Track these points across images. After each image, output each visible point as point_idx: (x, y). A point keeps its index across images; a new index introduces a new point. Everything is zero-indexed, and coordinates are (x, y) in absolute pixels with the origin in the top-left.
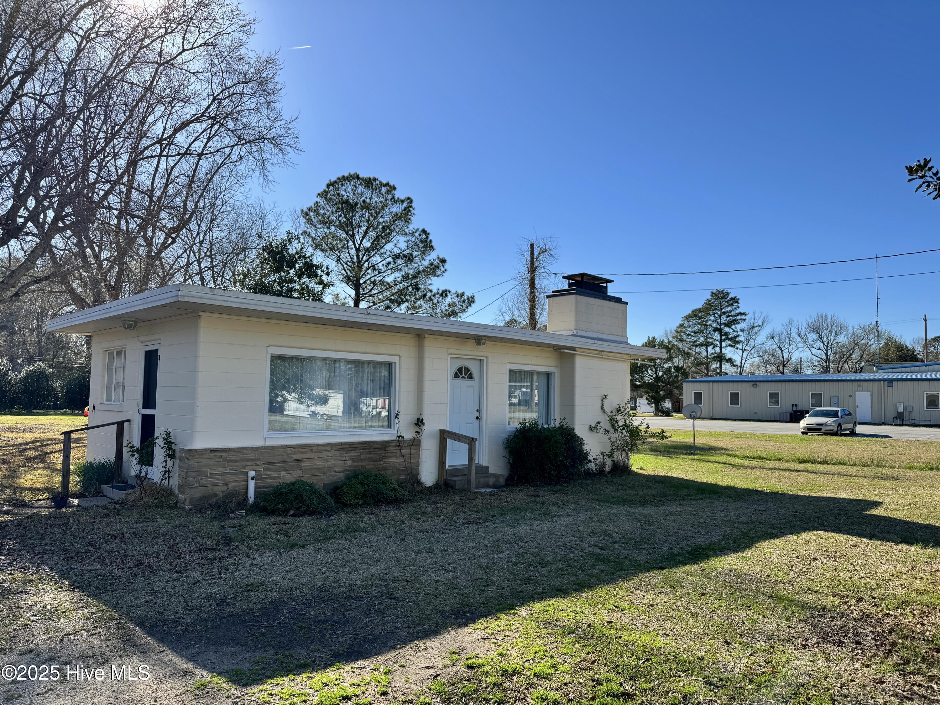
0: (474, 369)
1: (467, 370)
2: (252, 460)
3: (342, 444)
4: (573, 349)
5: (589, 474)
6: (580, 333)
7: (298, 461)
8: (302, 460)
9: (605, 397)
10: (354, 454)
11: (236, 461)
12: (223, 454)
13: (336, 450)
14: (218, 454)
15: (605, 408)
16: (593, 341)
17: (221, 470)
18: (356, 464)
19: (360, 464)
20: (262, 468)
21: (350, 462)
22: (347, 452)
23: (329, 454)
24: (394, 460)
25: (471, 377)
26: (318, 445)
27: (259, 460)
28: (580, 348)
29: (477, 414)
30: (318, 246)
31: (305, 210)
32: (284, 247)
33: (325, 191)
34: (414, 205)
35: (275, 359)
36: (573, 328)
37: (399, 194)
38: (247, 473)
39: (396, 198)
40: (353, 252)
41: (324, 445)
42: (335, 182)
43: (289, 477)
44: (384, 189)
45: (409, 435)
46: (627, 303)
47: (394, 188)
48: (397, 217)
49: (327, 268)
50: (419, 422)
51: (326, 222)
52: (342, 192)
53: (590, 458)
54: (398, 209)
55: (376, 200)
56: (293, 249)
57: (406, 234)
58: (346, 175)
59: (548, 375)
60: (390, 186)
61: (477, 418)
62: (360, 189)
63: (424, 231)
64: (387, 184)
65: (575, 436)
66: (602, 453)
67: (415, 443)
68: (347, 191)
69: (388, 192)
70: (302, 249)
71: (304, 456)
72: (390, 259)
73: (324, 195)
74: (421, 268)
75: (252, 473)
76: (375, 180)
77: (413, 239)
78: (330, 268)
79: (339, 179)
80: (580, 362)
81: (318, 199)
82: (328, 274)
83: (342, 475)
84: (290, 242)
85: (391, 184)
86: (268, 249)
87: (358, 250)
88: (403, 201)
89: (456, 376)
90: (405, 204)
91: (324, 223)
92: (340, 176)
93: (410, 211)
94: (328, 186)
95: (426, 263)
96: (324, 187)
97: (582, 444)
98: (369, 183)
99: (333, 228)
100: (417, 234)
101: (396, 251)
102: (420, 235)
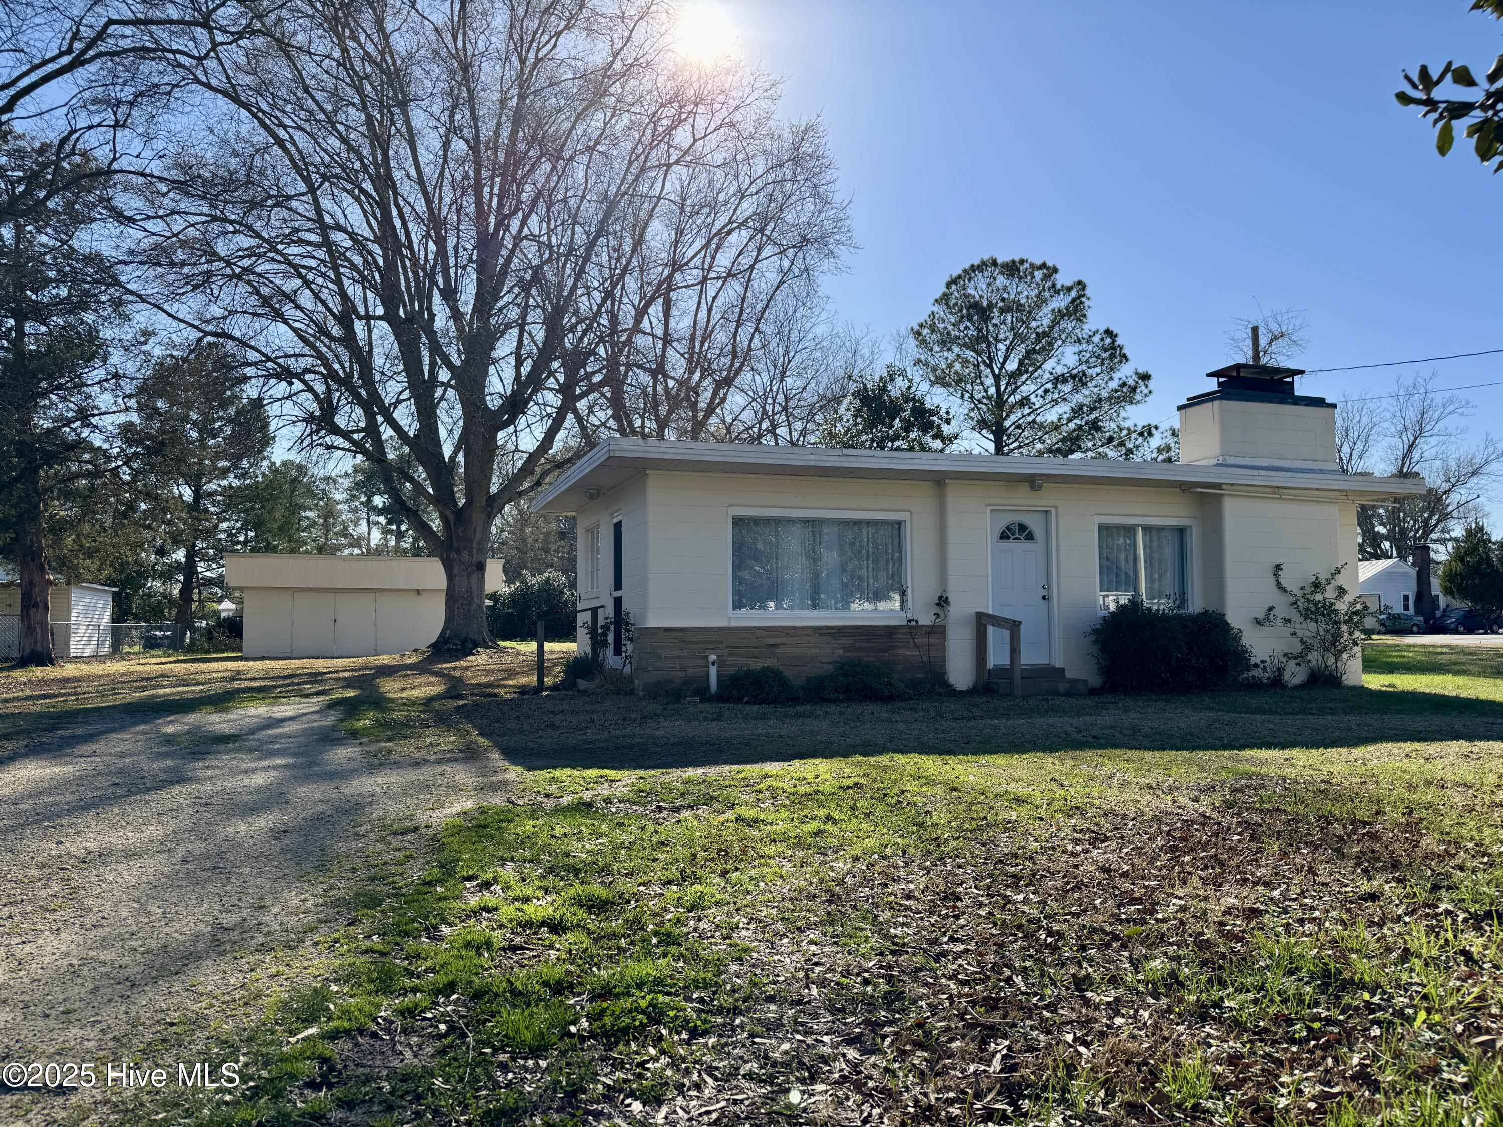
0: (1034, 524)
1: (1022, 528)
2: (713, 642)
3: (828, 627)
4: (1218, 486)
5: (1255, 686)
6: (1231, 461)
7: (770, 646)
8: (775, 646)
9: (1280, 566)
10: (845, 641)
11: (695, 643)
12: (680, 634)
13: (820, 635)
14: (673, 634)
15: (1282, 583)
16: (1256, 472)
17: (676, 653)
18: (849, 654)
19: (855, 654)
20: (725, 652)
21: (841, 651)
22: (835, 638)
23: (811, 640)
24: (904, 652)
25: (1030, 537)
26: (795, 628)
27: (722, 643)
28: (1232, 485)
29: (1044, 593)
30: (941, 381)
31: (916, 328)
32: (884, 390)
33: (945, 294)
34: (1088, 292)
35: (738, 522)
36: (1218, 453)
37: (1063, 279)
38: (707, 658)
39: (1058, 286)
40: (989, 381)
41: (803, 628)
42: (960, 277)
43: (756, 664)
44: (1038, 275)
45: (926, 619)
46: (1334, 406)
47: (1055, 271)
48: (1059, 315)
49: (948, 413)
50: (943, 602)
51: (946, 342)
52: (971, 291)
53: (1253, 660)
54: (1060, 302)
55: (1026, 293)
56: (896, 389)
57: (1079, 341)
58: (977, 263)
59: (1181, 532)
60: (1048, 268)
61: (1044, 598)
62: (1001, 281)
63: (1108, 332)
64: (1043, 266)
65: (1226, 626)
66: (1285, 655)
67: (938, 631)
68: (979, 288)
69: (1046, 277)
70: (909, 388)
71: (779, 641)
72: (1049, 386)
73: (944, 299)
74: (1105, 394)
75: (713, 657)
76: (1022, 262)
77: (1090, 347)
78: (952, 413)
79: (965, 271)
80: (1232, 508)
81: (936, 309)
82: (948, 422)
83: (830, 667)
84: (892, 379)
85: (1050, 264)
86: (863, 395)
87: (997, 378)
88: (1069, 289)
89: (1004, 537)
90: (1073, 293)
91: (943, 343)
92: (967, 266)
93: (1081, 302)
94: (948, 285)
95: (1114, 385)
96: (943, 289)
97: (1238, 638)
98: (1012, 269)
99: (956, 349)
100: (1096, 339)
101: (1059, 370)
102: (1102, 339)
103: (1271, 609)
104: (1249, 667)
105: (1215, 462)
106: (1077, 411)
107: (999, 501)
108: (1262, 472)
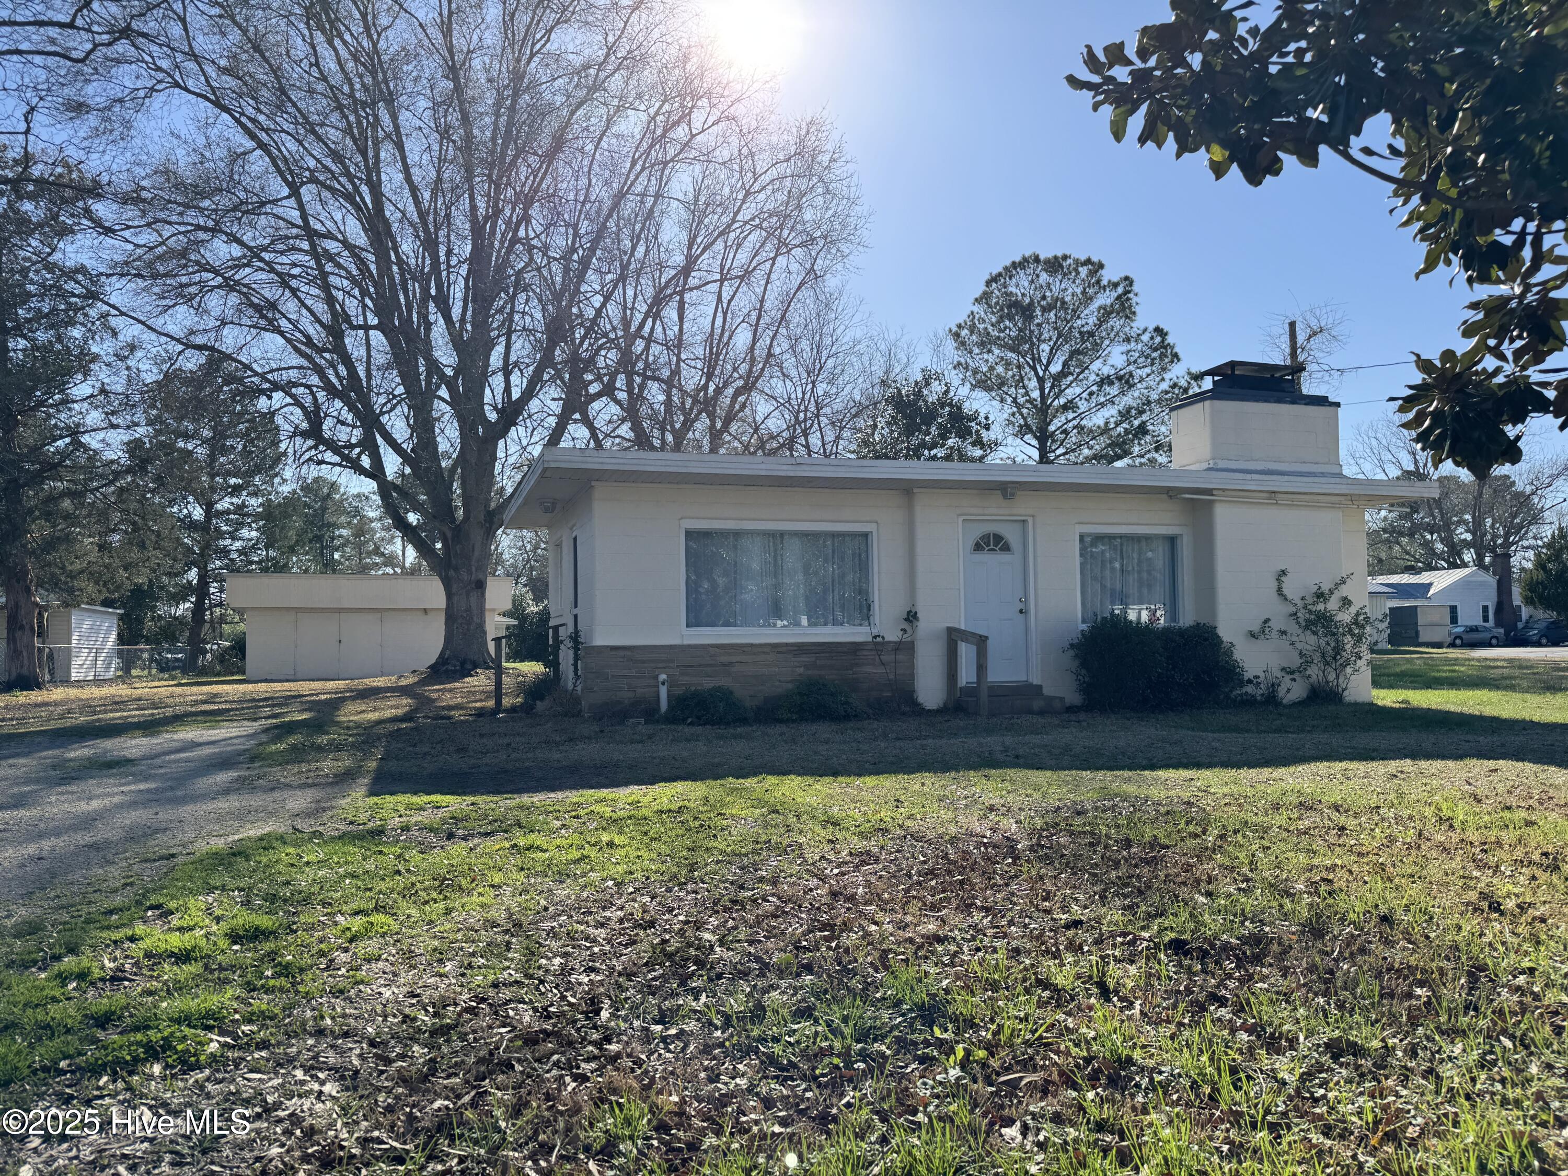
0: (1011, 534)
1: (998, 538)
2: (663, 661)
3: (787, 645)
4: (1209, 492)
5: (1249, 703)
6: (1222, 464)
7: (724, 664)
8: (731, 664)
9: (1284, 572)
10: (805, 659)
11: (644, 662)
12: (627, 653)
13: (777, 652)
14: (621, 653)
15: (1286, 591)
16: (1249, 477)
17: (624, 672)
18: (810, 672)
19: (816, 672)
20: (676, 671)
21: (802, 670)
22: (796, 656)
23: (769, 657)
24: (869, 669)
25: (1006, 548)
26: (752, 645)
27: (672, 661)
28: (1224, 490)
29: (1021, 606)
30: (983, 384)
31: (955, 329)
32: (919, 394)
33: (985, 293)
34: (1135, 288)
36: (1208, 456)
37: (1107, 275)
38: (656, 677)
39: (1104, 282)
40: (1033, 384)
41: (761, 645)
42: (1000, 274)
43: (707, 683)
44: (1083, 271)
45: (892, 636)
46: (1338, 405)
47: (1101, 266)
48: (1106, 313)
49: (987, 418)
50: (911, 617)
51: (986, 343)
52: (1012, 289)
53: (1247, 676)
54: (1105, 299)
55: (1070, 290)
56: (934, 392)
57: (1128, 340)
58: (1018, 259)
59: (1172, 540)
60: (1093, 264)
61: (1021, 611)
62: (1044, 277)
63: (1158, 330)
64: (1088, 261)
65: (1218, 640)
66: (1283, 669)
67: (906, 648)
68: (1020, 286)
69: (1092, 273)
70: (947, 392)
71: (734, 659)
72: (1095, 388)
73: (984, 298)
74: (1154, 396)
75: (663, 677)
76: (1065, 257)
77: (1139, 347)
78: (992, 418)
79: (1006, 269)
80: (1223, 515)
81: (976, 309)
82: (987, 427)
83: (790, 686)
84: (928, 384)
85: (1095, 259)
86: (897, 401)
87: (1041, 381)
88: (1116, 285)
89: (978, 547)
90: (1120, 290)
91: (982, 344)
92: (1008, 263)
93: (1128, 299)
94: (988, 283)
95: (1165, 386)
96: (983, 288)
97: (1229, 653)
98: (1055, 265)
99: (997, 351)
100: (1146, 338)
101: (1106, 371)
102: (1152, 338)
103: (1267, 621)
104: (1242, 683)
105: (1205, 466)
106: (1125, 415)
107: (973, 511)
108: (1255, 476)
